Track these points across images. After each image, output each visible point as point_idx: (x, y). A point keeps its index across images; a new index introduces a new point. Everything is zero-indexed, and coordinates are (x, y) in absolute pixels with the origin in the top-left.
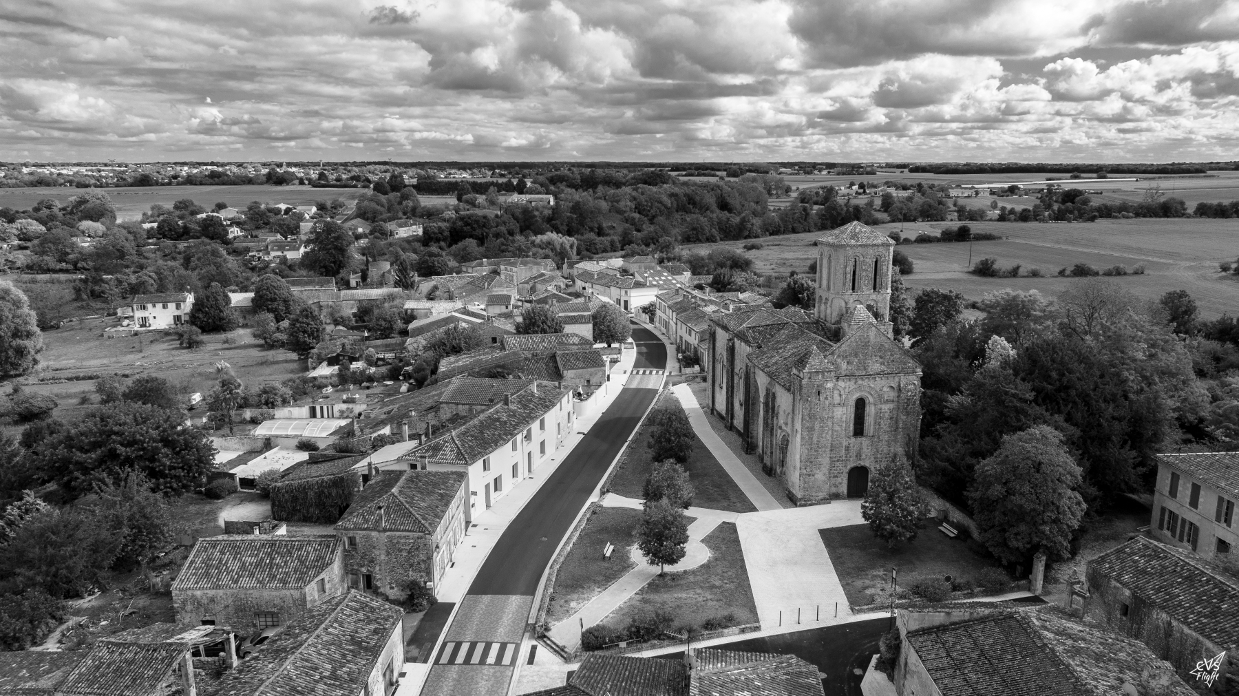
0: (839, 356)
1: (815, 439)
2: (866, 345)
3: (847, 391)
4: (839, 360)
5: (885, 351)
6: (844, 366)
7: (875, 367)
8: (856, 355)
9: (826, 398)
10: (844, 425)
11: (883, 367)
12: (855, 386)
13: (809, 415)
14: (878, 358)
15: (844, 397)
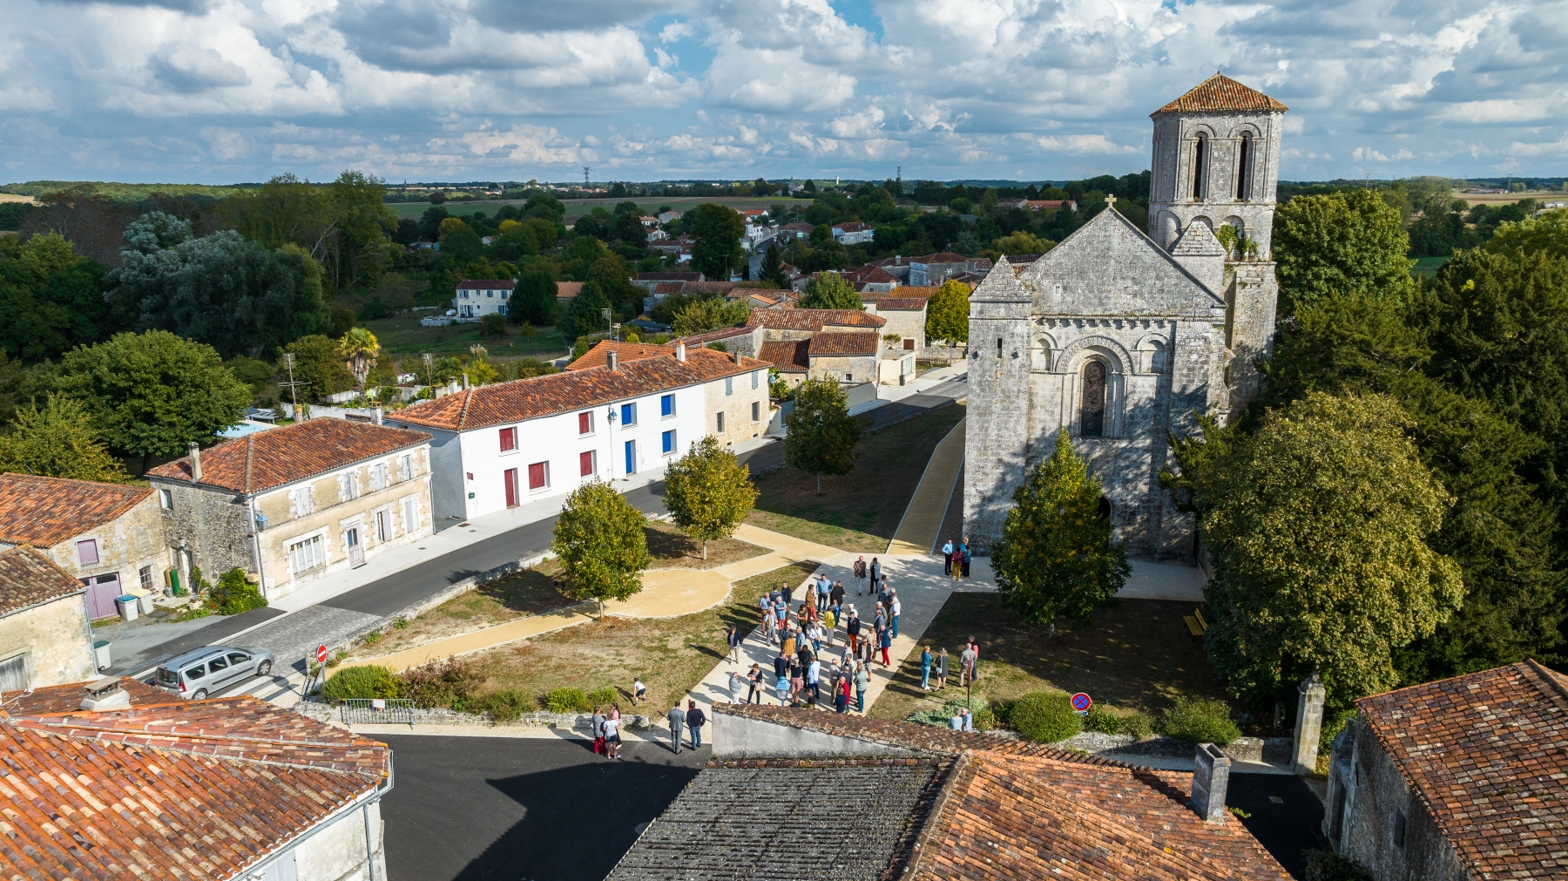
0: (1046, 275)
1: (993, 434)
2: (1104, 255)
3: (1061, 345)
4: (1046, 283)
5: (1145, 269)
6: (1056, 295)
7: (1121, 300)
8: (1082, 274)
9: (1015, 355)
10: (1058, 411)
11: (1139, 303)
12: (1078, 336)
13: (980, 383)
14: (1129, 283)
15: (1056, 354)
